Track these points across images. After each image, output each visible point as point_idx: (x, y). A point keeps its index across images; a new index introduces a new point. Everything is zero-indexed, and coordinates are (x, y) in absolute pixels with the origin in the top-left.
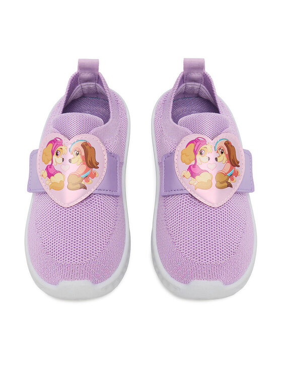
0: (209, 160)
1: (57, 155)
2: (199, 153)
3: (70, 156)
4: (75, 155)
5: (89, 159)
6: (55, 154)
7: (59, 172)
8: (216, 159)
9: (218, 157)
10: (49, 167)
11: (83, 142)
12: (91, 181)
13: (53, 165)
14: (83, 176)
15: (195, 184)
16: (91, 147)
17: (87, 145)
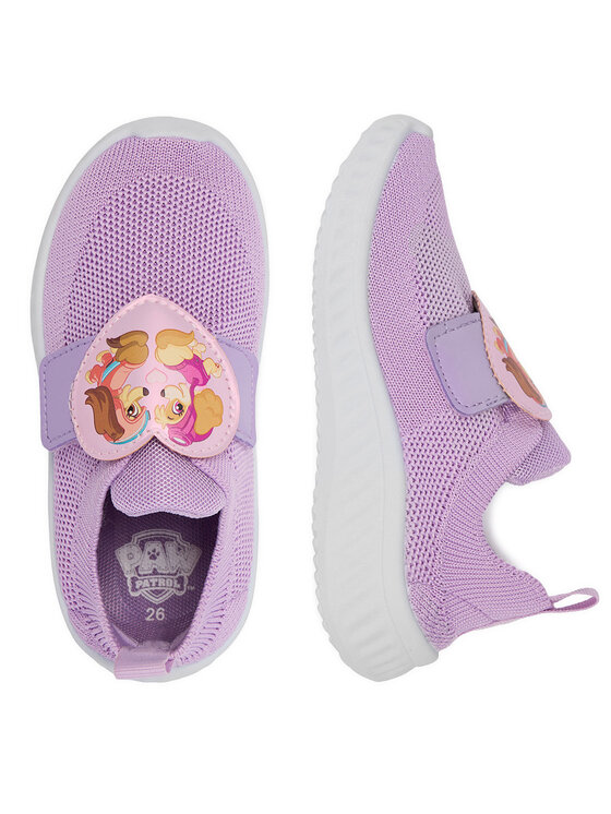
0: (163, 391)
2: (186, 409)
4: (136, 405)
5: (106, 406)
8: (146, 392)
9: (140, 398)
10: (201, 382)
11: (121, 440)
13: (189, 385)
15: (192, 344)
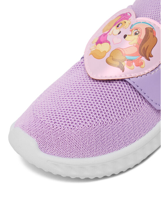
1: (118, 26)
3: (128, 33)
6: (117, 25)
7: (109, 42)
12: (132, 67)
14: (128, 57)
16: (154, 36)
17: (151, 32)
